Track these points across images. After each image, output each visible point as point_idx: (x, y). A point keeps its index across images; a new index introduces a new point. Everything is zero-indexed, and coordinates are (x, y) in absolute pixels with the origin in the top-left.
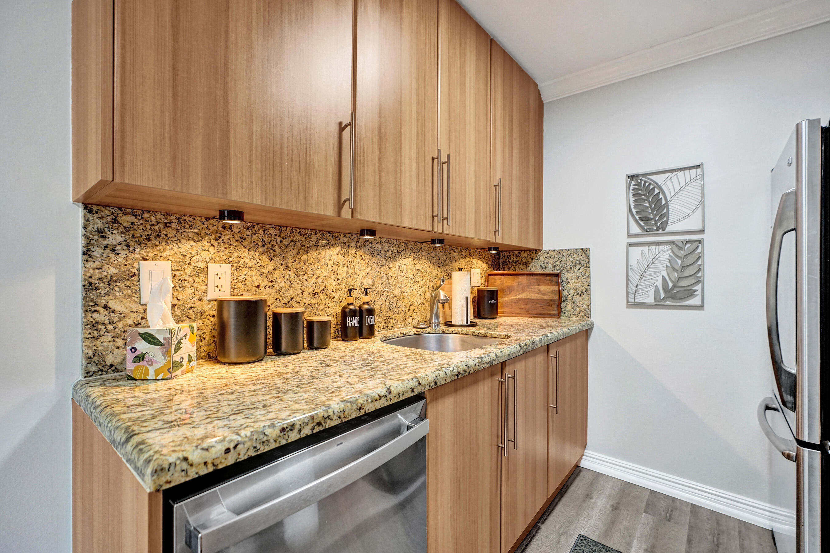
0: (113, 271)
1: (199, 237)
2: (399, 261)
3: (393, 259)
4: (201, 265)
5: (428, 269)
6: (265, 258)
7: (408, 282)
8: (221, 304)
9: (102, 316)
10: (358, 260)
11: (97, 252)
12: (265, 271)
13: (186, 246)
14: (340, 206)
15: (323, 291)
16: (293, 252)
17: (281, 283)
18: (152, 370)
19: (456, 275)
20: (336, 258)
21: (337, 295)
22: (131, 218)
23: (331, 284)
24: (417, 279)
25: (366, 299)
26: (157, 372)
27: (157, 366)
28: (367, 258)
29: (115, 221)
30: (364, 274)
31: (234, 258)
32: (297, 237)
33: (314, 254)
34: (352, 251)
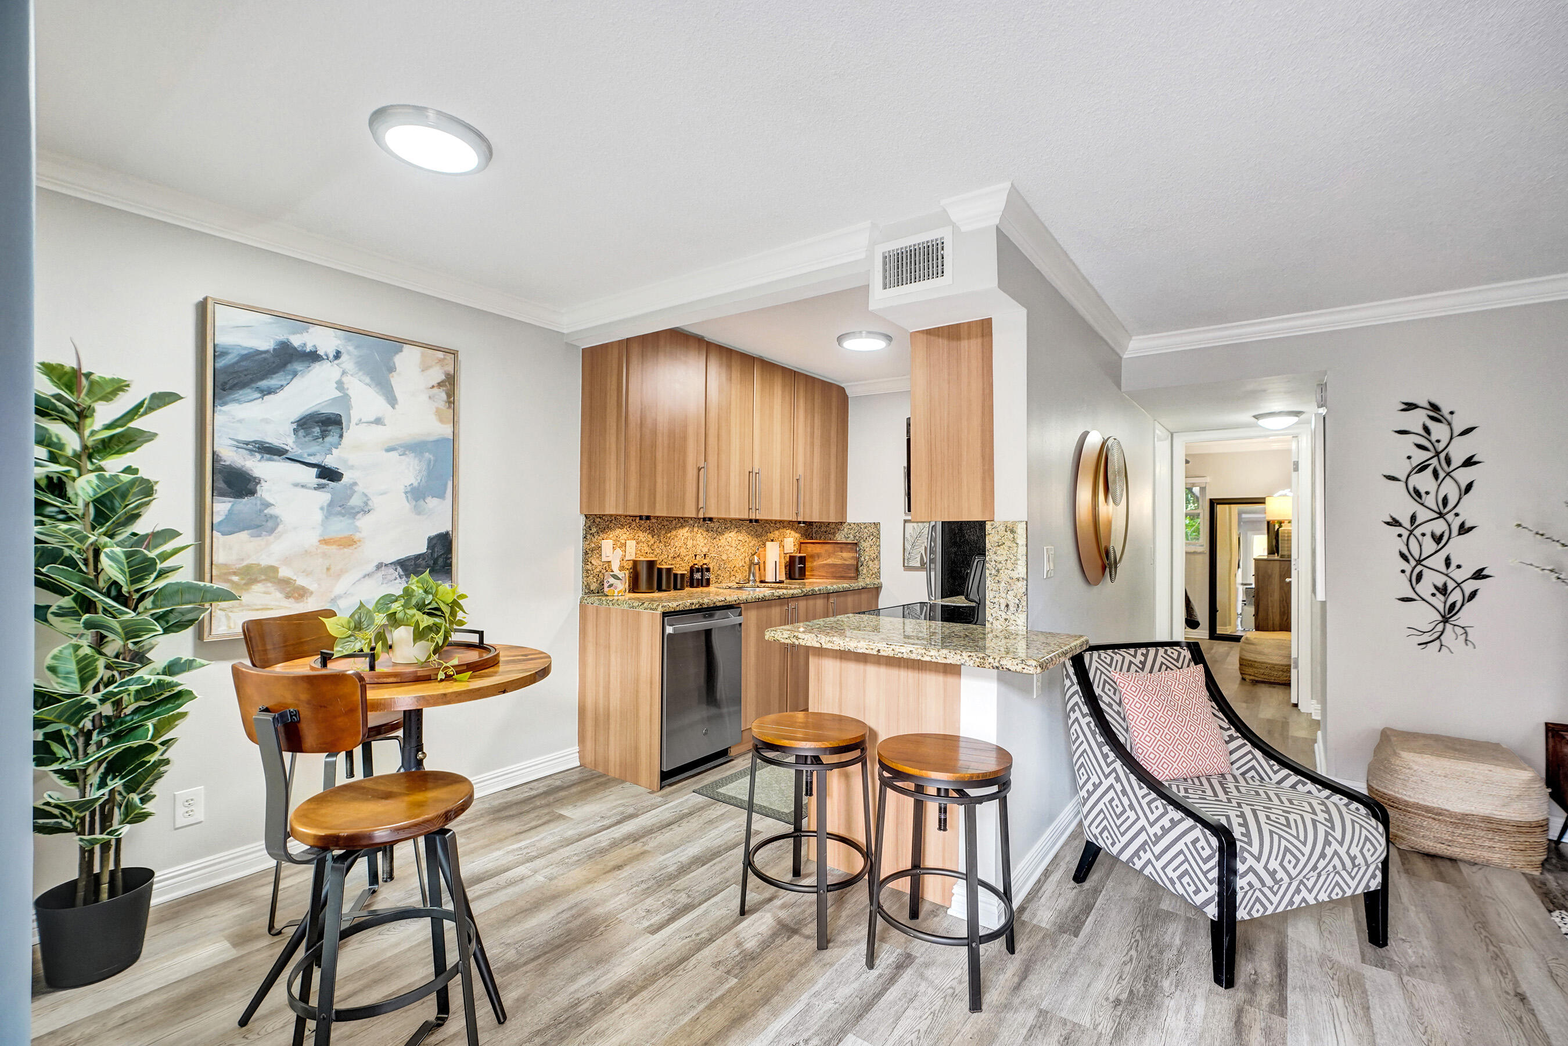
0: (593, 545)
1: (622, 526)
2: (726, 535)
3: (722, 533)
4: (623, 541)
5: (747, 540)
6: (650, 536)
7: (733, 550)
8: (635, 563)
9: (589, 567)
10: (699, 535)
11: (589, 536)
12: (650, 544)
13: (618, 531)
14: (698, 511)
15: (678, 556)
16: (663, 532)
17: (658, 551)
18: (616, 591)
19: (769, 544)
20: (686, 535)
21: (686, 559)
22: (599, 519)
23: (683, 552)
24: (739, 547)
25: (705, 561)
26: (619, 592)
27: (618, 590)
28: (705, 534)
29: (594, 522)
30: (703, 544)
31: (636, 537)
32: (665, 523)
33: (674, 533)
34: (696, 529)
